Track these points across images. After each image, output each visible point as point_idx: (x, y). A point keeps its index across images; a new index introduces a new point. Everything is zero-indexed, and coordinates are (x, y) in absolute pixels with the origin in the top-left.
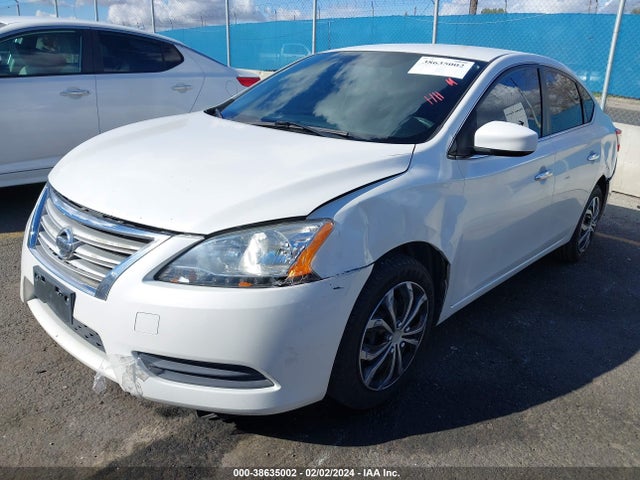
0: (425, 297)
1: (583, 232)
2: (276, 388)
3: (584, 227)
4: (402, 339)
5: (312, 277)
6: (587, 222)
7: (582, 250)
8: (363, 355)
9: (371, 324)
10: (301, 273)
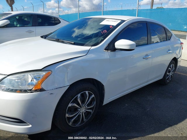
0: (93, 96)
1: (168, 75)
2: (30, 126)
3: (168, 74)
4: (84, 110)
5: (42, 90)
6: (169, 72)
7: (168, 81)
8: (67, 115)
9: (70, 105)
10: (37, 89)
